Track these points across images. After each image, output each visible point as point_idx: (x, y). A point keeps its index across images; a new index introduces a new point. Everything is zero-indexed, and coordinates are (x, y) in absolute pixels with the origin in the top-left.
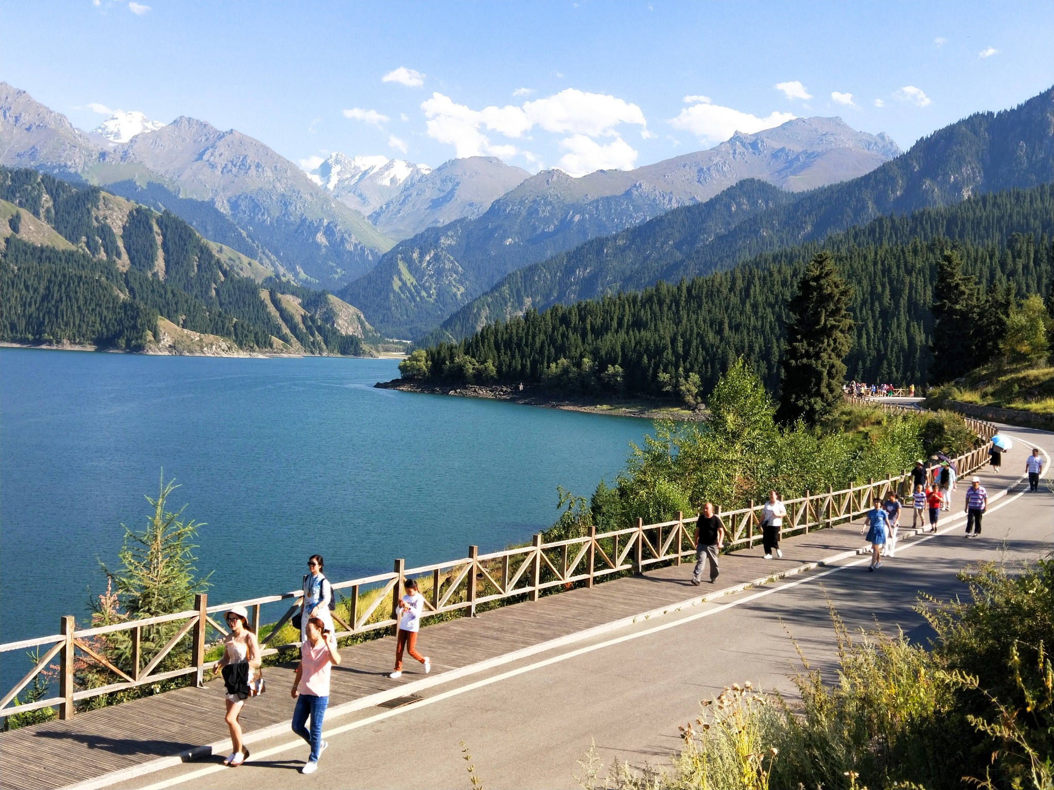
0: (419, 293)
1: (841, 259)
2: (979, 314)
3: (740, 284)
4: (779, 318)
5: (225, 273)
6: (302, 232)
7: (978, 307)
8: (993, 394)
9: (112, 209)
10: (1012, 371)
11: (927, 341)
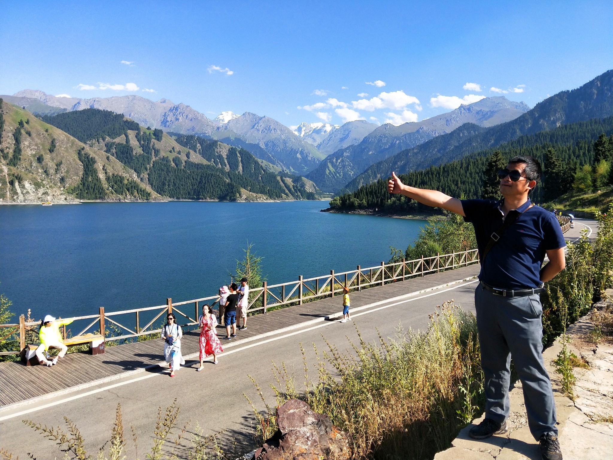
0: (336, 175)
1: (506, 153)
2: (563, 173)
3: (464, 165)
4: (481, 178)
5: (264, 171)
6: (292, 154)
7: (563, 170)
8: (569, 206)
9: (222, 148)
10: (577, 196)
11: (542, 185)
